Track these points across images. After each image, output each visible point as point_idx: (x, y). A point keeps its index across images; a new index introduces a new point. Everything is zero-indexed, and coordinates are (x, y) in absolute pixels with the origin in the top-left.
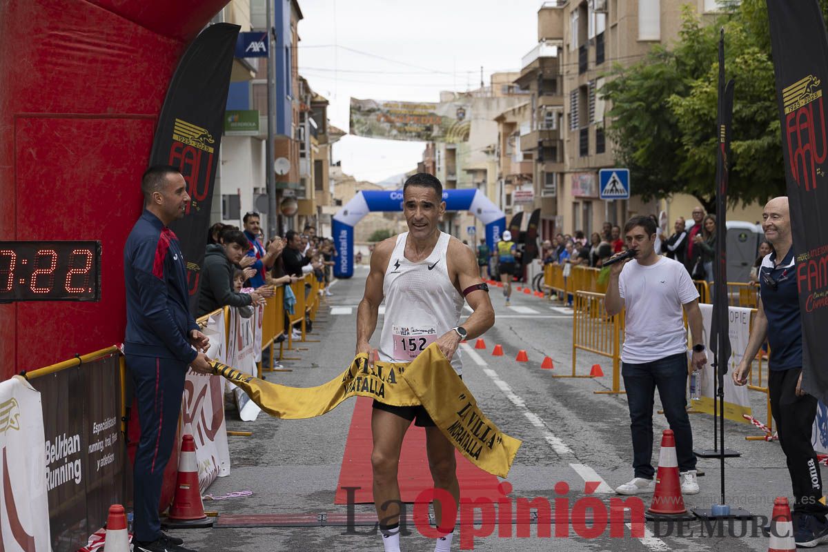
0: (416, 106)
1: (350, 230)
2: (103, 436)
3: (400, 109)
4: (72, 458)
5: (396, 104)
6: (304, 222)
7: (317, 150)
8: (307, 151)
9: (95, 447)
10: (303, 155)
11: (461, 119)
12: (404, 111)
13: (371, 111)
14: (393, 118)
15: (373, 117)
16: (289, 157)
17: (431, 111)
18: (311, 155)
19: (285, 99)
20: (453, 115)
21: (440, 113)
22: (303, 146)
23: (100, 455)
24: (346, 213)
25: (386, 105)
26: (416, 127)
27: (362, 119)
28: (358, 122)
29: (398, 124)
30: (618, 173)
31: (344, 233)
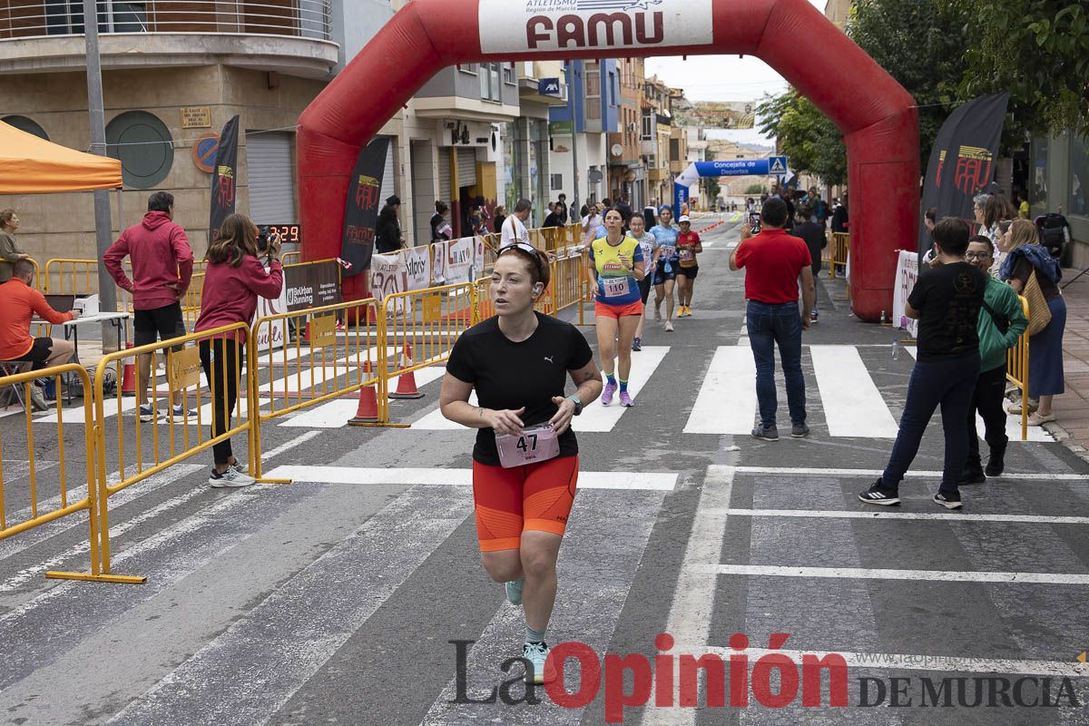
0: (717, 105)
1: (686, 190)
2: (326, 289)
3: (706, 107)
4: (308, 295)
5: (703, 103)
6: (660, 183)
7: (669, 133)
8: (653, 135)
9: (320, 293)
10: (650, 139)
11: (748, 113)
12: (709, 108)
13: (687, 109)
14: (701, 113)
15: (688, 112)
16: (623, 143)
17: (727, 108)
18: (657, 138)
19: (608, 108)
20: (742, 110)
21: (733, 109)
22: (649, 133)
23: (323, 296)
24: (683, 178)
25: (696, 105)
26: (717, 119)
27: (681, 114)
28: (677, 116)
29: (705, 118)
30: (780, 159)
31: (682, 192)
